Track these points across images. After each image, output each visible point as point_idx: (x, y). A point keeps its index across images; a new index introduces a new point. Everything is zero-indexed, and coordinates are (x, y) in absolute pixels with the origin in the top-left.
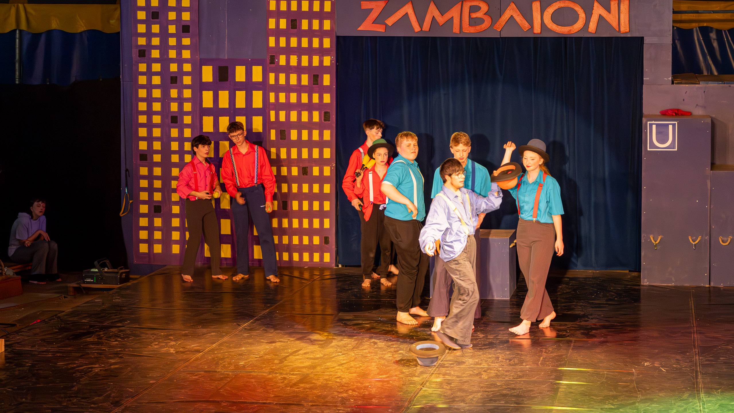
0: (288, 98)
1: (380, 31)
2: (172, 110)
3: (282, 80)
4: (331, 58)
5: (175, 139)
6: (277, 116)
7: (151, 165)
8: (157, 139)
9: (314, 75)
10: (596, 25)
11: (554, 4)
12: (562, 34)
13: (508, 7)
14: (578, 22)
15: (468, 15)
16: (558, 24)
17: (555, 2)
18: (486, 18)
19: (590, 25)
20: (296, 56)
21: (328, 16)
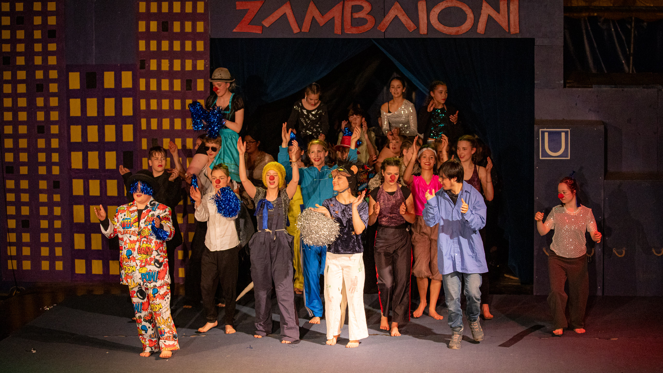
0: (159, 104)
1: (257, 32)
2: (38, 120)
3: (153, 86)
4: (205, 61)
5: (42, 150)
6: (149, 124)
7: (18, 178)
8: (23, 150)
9: (187, 80)
10: (485, 26)
11: (441, 3)
12: (450, 35)
13: (392, 6)
14: (466, 22)
15: (350, 15)
16: (445, 25)
17: (441, 2)
18: (368, 18)
19: (478, 26)
20: (167, 61)
21: (202, 17)
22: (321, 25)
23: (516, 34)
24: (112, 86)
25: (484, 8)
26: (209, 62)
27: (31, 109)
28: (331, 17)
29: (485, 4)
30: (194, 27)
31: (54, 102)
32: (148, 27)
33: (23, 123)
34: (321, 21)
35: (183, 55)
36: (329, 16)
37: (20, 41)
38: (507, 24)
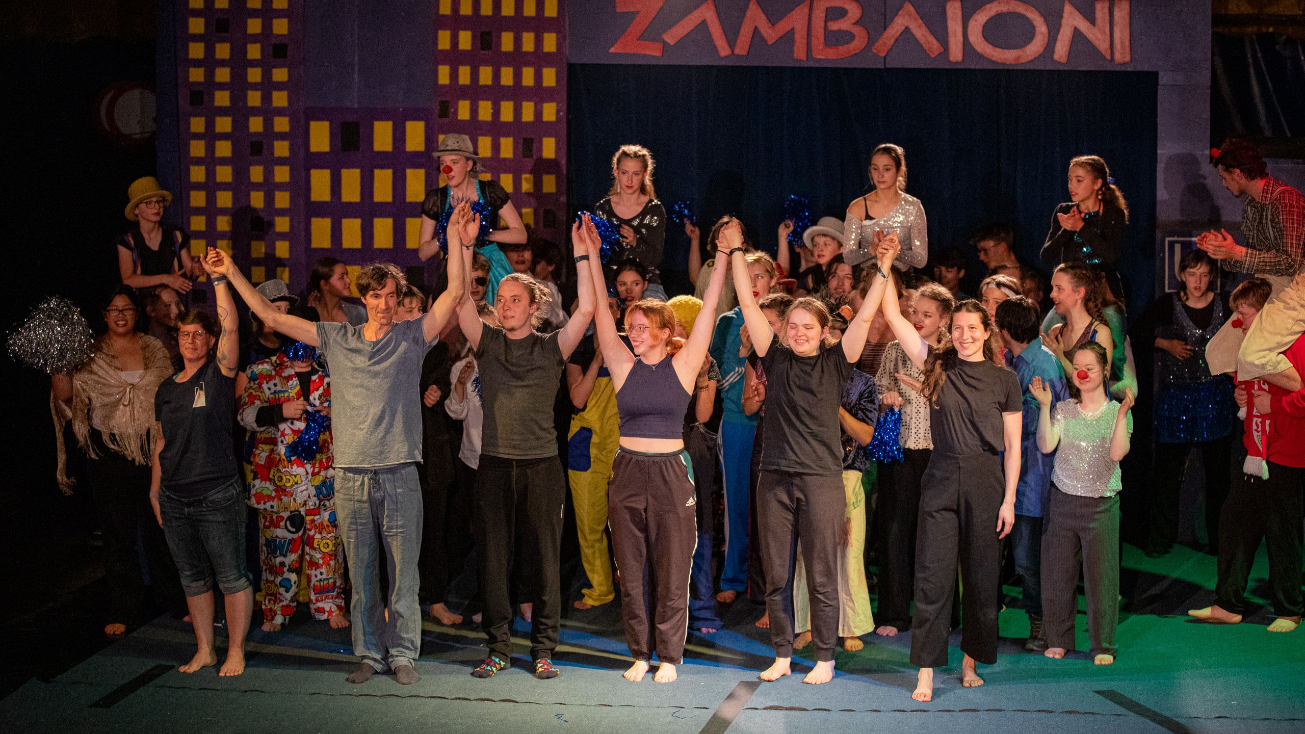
1: (653, 54)
2: (252, 206)
4: (558, 105)
5: (259, 262)
9: (525, 140)
10: (1068, 48)
11: (988, 6)
12: (1004, 64)
13: (899, 10)
14: (1034, 41)
15: (822, 24)
16: (995, 45)
17: (988, 3)
18: (858, 31)
19: (1056, 48)
20: (489, 103)
21: (553, 25)
22: (770, 43)
23: (1125, 64)
24: (389, 148)
25: (1066, 15)
26: (565, 108)
27: (241, 185)
28: (788, 28)
29: (1068, 8)
30: (539, 42)
31: (282, 174)
32: (455, 40)
33: (224, 212)
34: (770, 34)
35: (517, 93)
36: (784, 26)
37: (223, 63)
38: (1108, 45)
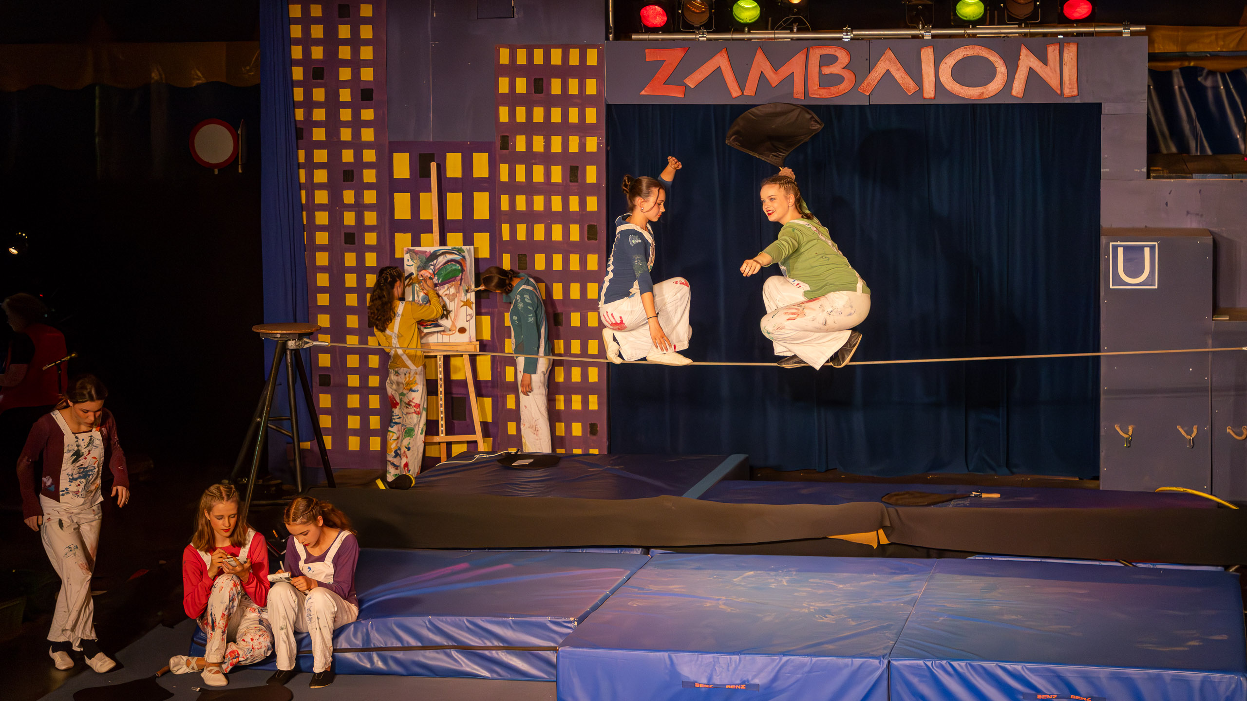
0: (530, 203)
1: (676, 95)
2: (345, 223)
3: (521, 176)
4: (598, 139)
5: (351, 270)
6: (513, 232)
7: (314, 311)
8: (323, 269)
9: (571, 168)
10: (1024, 84)
11: (956, 51)
12: (971, 99)
13: (881, 56)
14: (995, 79)
15: (817, 69)
16: (963, 84)
17: (957, 48)
18: (845, 74)
19: (1014, 85)
20: (543, 137)
21: (593, 72)
22: (774, 85)
23: (1073, 97)
24: (459, 175)
25: (1022, 57)
26: (604, 141)
27: (335, 207)
28: (789, 73)
29: (1024, 52)
30: (582, 86)
31: (370, 197)
32: (512, 85)
33: (322, 228)
34: (774, 78)
35: (565, 129)
36: (784, 71)
37: (319, 105)
38: (1059, 82)
